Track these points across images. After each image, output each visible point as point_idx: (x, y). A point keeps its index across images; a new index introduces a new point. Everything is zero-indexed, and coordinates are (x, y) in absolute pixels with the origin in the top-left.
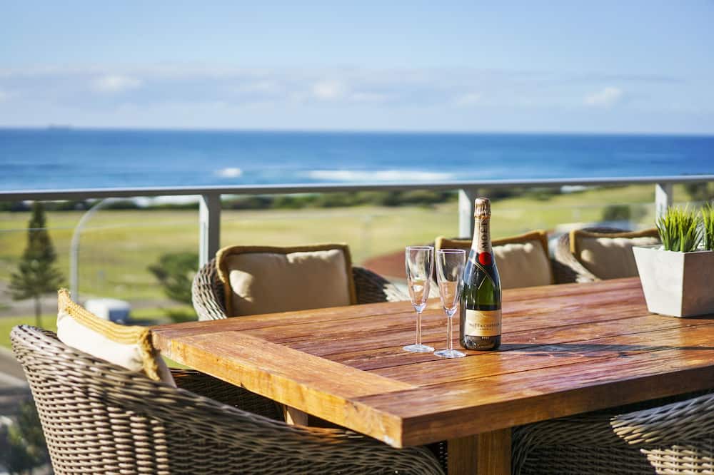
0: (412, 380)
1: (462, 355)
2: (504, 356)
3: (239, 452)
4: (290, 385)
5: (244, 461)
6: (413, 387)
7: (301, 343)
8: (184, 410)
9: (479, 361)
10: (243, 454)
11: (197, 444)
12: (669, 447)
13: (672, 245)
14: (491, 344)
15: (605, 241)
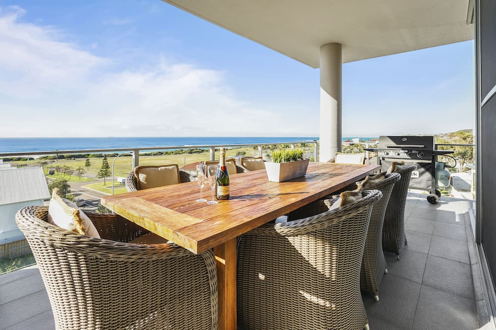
0: (199, 217)
1: (217, 202)
2: (231, 202)
3: (123, 263)
4: (151, 223)
5: (125, 266)
6: (201, 221)
7: (159, 201)
8: (93, 249)
9: (224, 205)
10: (125, 263)
11: (102, 262)
12: (297, 236)
13: (276, 160)
14: (227, 198)
15: (249, 160)
